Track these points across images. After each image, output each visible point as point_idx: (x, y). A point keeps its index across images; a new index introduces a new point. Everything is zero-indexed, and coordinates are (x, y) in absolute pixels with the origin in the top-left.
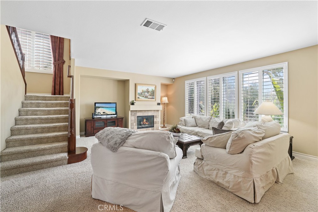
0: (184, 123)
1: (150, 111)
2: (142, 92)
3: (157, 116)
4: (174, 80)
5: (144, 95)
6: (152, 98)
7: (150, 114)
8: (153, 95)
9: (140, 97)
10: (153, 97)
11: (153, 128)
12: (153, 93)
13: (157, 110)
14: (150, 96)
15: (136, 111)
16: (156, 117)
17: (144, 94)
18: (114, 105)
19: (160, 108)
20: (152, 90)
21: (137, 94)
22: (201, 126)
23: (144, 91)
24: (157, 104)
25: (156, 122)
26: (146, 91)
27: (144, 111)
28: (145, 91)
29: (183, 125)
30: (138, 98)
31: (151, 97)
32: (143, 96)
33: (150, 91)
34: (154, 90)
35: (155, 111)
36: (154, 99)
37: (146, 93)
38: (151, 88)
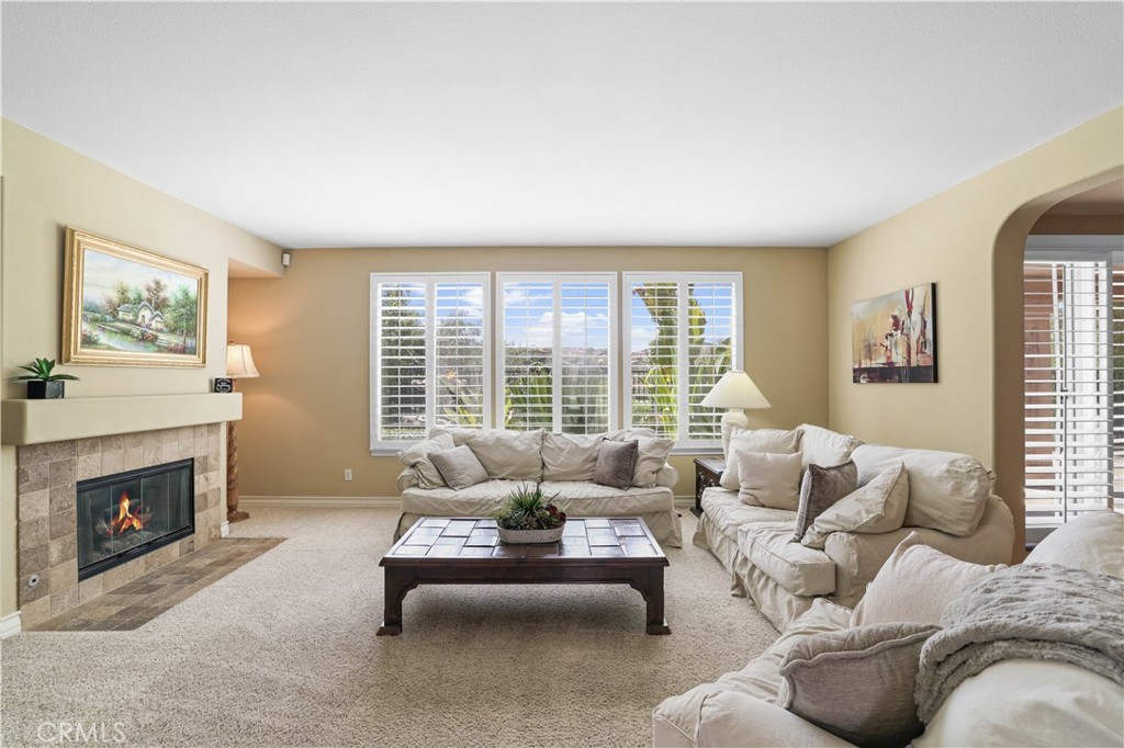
0: (436, 473)
1: (171, 435)
2: (115, 297)
3: (211, 461)
4: (287, 257)
5: (133, 322)
6: (183, 350)
7: (170, 453)
8: (191, 331)
9: (103, 339)
10: (190, 342)
11: (189, 538)
12: (188, 319)
13: (210, 425)
14: (173, 331)
15: (72, 442)
16: (205, 470)
17: (131, 317)
19: (230, 407)
20: (186, 294)
21: (77, 313)
23: (132, 295)
24: (206, 386)
25: (205, 496)
26: (145, 295)
27: (130, 440)
28: (139, 300)
29: (433, 485)
30: (88, 341)
31: (175, 340)
32: (126, 333)
33: (172, 302)
34: (193, 292)
35: (198, 430)
36: (193, 351)
37: (146, 314)
38: (177, 285)
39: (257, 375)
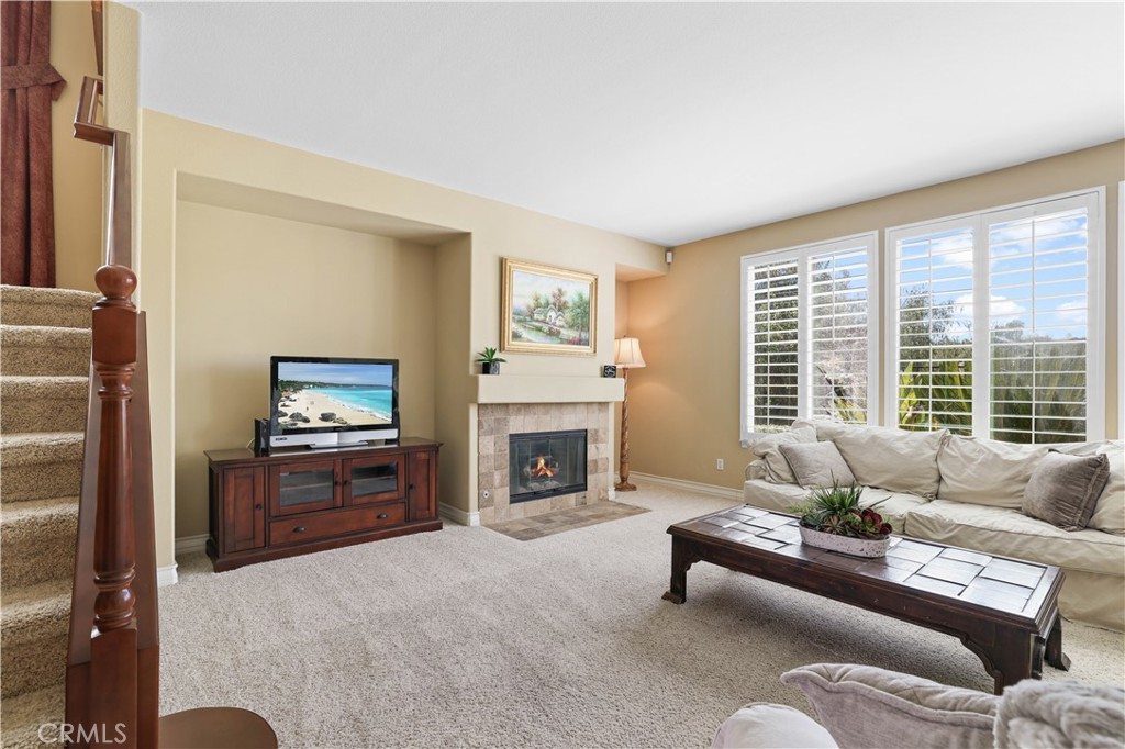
1: (570, 408)
2: (532, 303)
3: (601, 433)
4: (669, 254)
5: (544, 322)
6: (579, 342)
7: (569, 422)
8: (585, 327)
9: (525, 334)
10: (584, 335)
11: (581, 494)
12: (583, 316)
13: (600, 403)
14: (571, 327)
15: (507, 405)
16: (596, 441)
17: (541, 318)
18: (384, 375)
19: (615, 390)
20: (581, 297)
21: (509, 315)
22: (890, 483)
23: (542, 301)
24: (598, 372)
25: (595, 462)
26: (552, 300)
27: (541, 409)
28: (548, 304)
30: (516, 336)
31: (573, 334)
32: (539, 329)
33: (570, 304)
34: (586, 295)
35: (591, 408)
36: (587, 343)
37: (552, 314)
38: (575, 290)
39: (642, 365)
